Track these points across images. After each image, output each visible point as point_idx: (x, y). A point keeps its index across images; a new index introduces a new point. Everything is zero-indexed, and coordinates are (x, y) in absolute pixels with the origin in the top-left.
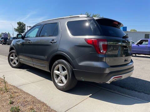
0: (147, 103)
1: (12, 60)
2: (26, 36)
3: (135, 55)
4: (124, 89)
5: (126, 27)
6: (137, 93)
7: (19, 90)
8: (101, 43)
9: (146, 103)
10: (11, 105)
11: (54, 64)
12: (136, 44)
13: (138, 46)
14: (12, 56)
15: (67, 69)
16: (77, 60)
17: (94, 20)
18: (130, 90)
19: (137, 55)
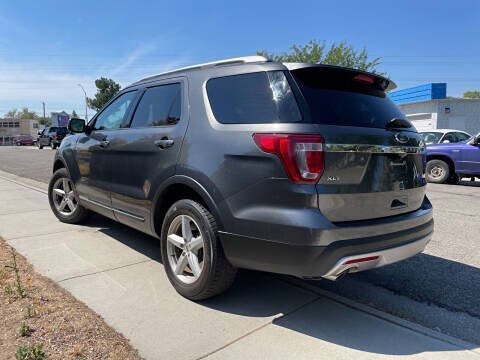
0: (467, 351)
1: (60, 198)
2: (97, 126)
3: (469, 179)
4: (402, 297)
5: (444, 85)
6: (442, 313)
7: (61, 294)
8: (302, 148)
9: (465, 349)
10: (24, 340)
11: (168, 214)
12: (472, 141)
13: (477, 148)
14: (61, 187)
15: (203, 228)
16: (229, 202)
17: (286, 71)
18: (421, 301)
19: (476, 179)
